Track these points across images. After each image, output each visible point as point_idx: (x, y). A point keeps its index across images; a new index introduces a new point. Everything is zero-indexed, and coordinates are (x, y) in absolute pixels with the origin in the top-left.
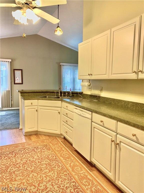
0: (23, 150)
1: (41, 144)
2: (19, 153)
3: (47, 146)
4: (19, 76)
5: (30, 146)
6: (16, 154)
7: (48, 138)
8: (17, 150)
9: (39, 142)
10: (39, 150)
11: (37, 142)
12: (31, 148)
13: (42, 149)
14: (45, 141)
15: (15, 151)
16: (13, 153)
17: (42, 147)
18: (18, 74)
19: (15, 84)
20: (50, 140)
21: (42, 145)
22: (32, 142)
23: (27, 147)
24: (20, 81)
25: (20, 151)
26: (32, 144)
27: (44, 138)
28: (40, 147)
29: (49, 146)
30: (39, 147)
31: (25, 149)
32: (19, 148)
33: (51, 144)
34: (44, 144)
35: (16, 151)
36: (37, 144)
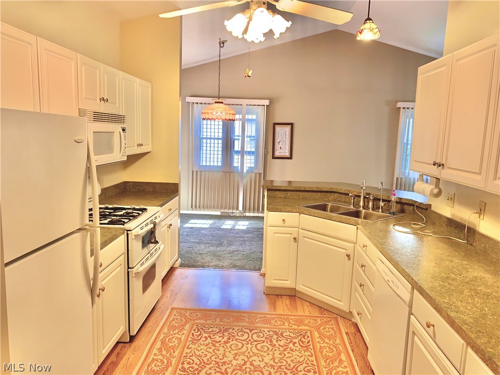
0: (248, 331)
1: (294, 327)
2: (237, 337)
3: (304, 337)
4: (284, 139)
5: (266, 326)
6: (229, 339)
7: (317, 314)
8: (236, 329)
9: (291, 321)
10: (282, 343)
11: (286, 317)
12: (266, 330)
13: (289, 340)
14: (306, 322)
15: (231, 330)
16: (226, 334)
17: (292, 335)
18: (283, 133)
19: (274, 158)
20: (319, 322)
21: (294, 329)
22: (275, 316)
23: (259, 325)
24: (287, 152)
25: (241, 333)
26: (273, 322)
27: (307, 314)
28: (288, 333)
29: (310, 339)
30: (284, 335)
31: (253, 329)
32: (241, 324)
33: (316, 334)
34: (300, 327)
35: (234, 329)
36: (284, 325)
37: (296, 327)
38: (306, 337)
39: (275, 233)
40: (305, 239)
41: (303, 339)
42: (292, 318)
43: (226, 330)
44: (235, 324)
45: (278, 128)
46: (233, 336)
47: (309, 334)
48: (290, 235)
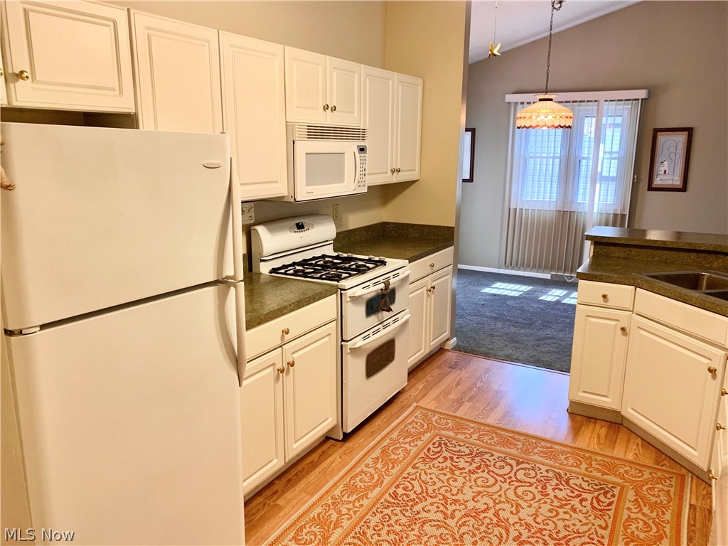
0: (514, 463)
1: (595, 473)
2: (492, 468)
3: (605, 494)
4: (672, 156)
5: (547, 461)
6: (479, 468)
7: (648, 462)
8: (496, 455)
9: (594, 463)
10: (560, 494)
11: (587, 455)
12: (544, 468)
13: (576, 493)
14: (622, 470)
15: (487, 456)
16: (477, 459)
17: (585, 485)
18: (671, 146)
19: (651, 188)
20: (647, 475)
21: (593, 478)
22: (569, 450)
23: (536, 458)
24: (677, 178)
25: (502, 463)
26: (562, 458)
27: (630, 457)
28: (579, 482)
29: (615, 499)
30: (571, 482)
31: (523, 462)
32: (508, 450)
33: (631, 495)
34: (605, 477)
35: (492, 455)
36: (578, 466)
37: (599, 475)
38: (609, 496)
39: (588, 316)
40: (642, 332)
41: (602, 498)
42: (599, 458)
43: (480, 454)
44: (498, 448)
45: (662, 138)
46: (487, 466)
47: (616, 492)
48: (614, 323)
